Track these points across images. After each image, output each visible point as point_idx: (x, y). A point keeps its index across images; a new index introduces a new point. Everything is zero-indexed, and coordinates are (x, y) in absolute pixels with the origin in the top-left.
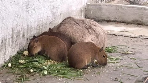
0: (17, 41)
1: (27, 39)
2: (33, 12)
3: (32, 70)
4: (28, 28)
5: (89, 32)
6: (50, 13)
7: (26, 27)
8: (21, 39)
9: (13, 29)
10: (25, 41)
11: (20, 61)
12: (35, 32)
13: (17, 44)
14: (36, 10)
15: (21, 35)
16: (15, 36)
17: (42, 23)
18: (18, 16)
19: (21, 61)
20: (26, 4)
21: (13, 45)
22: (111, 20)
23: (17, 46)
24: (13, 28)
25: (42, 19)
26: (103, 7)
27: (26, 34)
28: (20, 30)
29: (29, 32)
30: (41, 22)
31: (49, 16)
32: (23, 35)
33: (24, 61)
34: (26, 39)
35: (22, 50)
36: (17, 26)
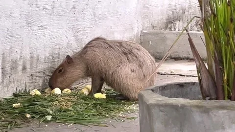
0: (13, 76)
1: (32, 75)
2: (41, 33)
3: (28, 116)
4: (32, 57)
5: (128, 59)
6: (72, 38)
7: (29, 56)
8: (20, 73)
9: (3, 56)
10: (28, 78)
11: (14, 105)
12: (47, 66)
13: (12, 80)
14: (46, 30)
15: (20, 68)
16: (8, 68)
17: (59, 53)
18: (12, 36)
19: (16, 104)
20: (26, 18)
21: (5, 81)
22: (181, 56)
23: (13, 84)
24: (3, 54)
25: (57, 47)
26: (168, 36)
27: (28, 66)
28: (17, 59)
29: (34, 64)
30: (56, 51)
31: (70, 43)
32: (24, 68)
33: (19, 104)
34: (29, 74)
35: (22, 92)
36: (11, 52)
